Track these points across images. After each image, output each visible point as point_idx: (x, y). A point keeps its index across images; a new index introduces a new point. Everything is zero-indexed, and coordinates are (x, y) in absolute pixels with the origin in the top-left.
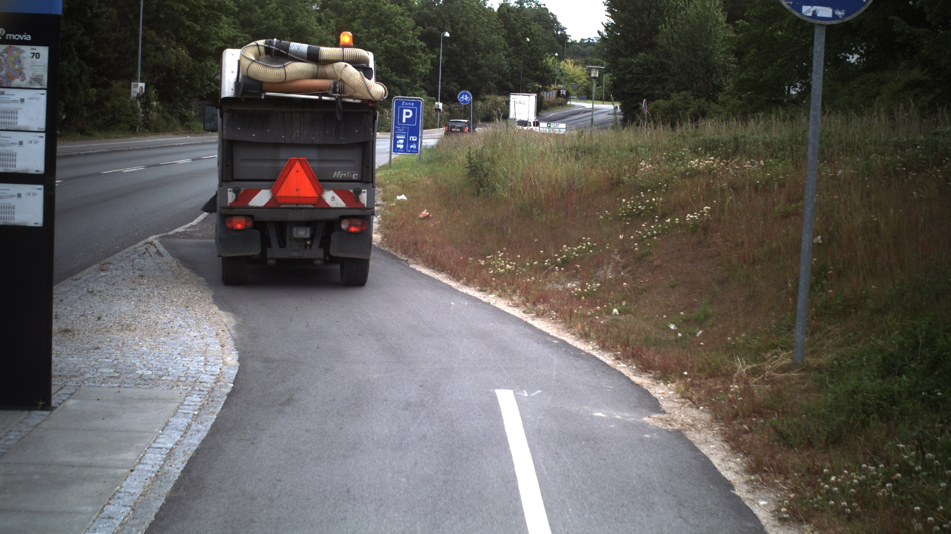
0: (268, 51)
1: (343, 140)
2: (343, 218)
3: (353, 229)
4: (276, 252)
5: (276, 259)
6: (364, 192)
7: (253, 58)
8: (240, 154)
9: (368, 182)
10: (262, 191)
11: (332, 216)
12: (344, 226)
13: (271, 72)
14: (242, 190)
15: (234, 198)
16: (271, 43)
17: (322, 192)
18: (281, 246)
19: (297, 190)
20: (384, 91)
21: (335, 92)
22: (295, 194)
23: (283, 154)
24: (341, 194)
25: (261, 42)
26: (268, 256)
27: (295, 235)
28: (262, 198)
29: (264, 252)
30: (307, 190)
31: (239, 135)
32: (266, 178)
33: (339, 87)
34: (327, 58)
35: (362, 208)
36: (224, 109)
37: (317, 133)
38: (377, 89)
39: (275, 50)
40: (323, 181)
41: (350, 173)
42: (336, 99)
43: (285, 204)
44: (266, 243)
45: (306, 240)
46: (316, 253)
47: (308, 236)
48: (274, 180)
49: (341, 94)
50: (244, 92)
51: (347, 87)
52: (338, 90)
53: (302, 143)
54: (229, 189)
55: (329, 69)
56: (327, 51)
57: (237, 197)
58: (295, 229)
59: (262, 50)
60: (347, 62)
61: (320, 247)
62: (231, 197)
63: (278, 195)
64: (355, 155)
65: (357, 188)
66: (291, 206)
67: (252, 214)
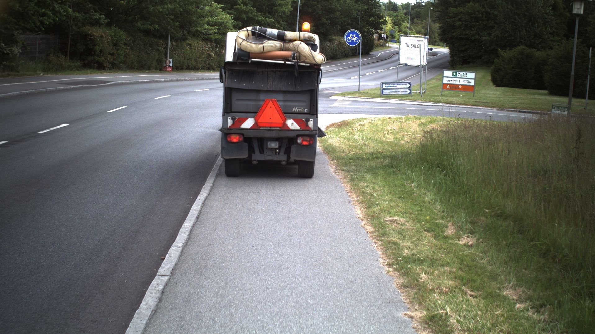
0: (254, 33)
1: (299, 89)
2: (298, 136)
3: (305, 143)
4: (257, 157)
5: (258, 161)
7: (245, 38)
8: (235, 96)
9: (313, 114)
10: (249, 119)
11: (291, 135)
12: (299, 141)
13: (254, 47)
14: (237, 118)
15: (232, 123)
16: (255, 29)
17: (286, 120)
18: (261, 153)
20: (324, 58)
21: (294, 59)
22: (270, 121)
23: (262, 96)
24: (297, 121)
25: (250, 28)
26: (253, 159)
27: (269, 146)
28: (249, 124)
29: (250, 156)
30: (277, 119)
31: (235, 84)
32: (252, 111)
33: (297, 56)
34: (290, 39)
35: (310, 130)
36: (227, 69)
37: (283, 84)
38: (319, 57)
39: (258, 33)
40: (287, 113)
41: (303, 109)
42: (295, 63)
43: (263, 127)
44: (251, 151)
45: (276, 149)
46: (282, 157)
47: (277, 147)
48: (256, 113)
49: (297, 60)
50: (238, 59)
51: (301, 56)
52: (296, 58)
53: (274, 90)
54: (229, 118)
55: (290, 45)
56: (289, 34)
58: (269, 143)
59: (250, 33)
60: (302, 41)
61: (285, 154)
62: (230, 122)
63: (259, 121)
64: (306, 98)
65: (307, 118)
66: (266, 128)
67: (243, 133)
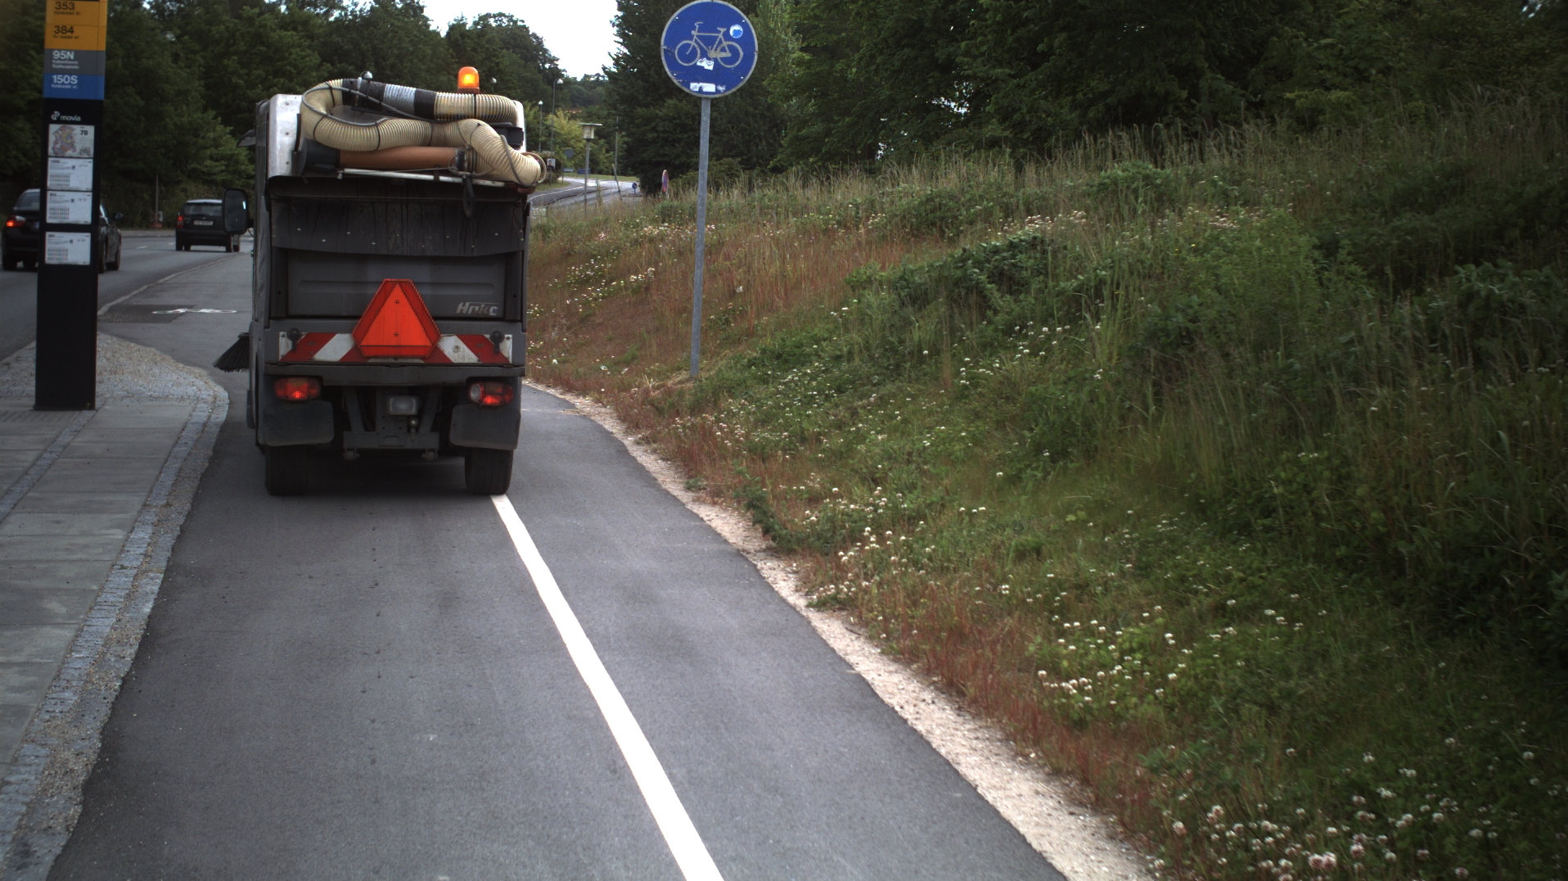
0: (348, 98)
1: (475, 250)
2: (472, 380)
3: (489, 400)
4: (358, 439)
5: (360, 451)
6: (508, 338)
7: (324, 112)
8: (300, 272)
9: (514, 321)
10: (338, 336)
11: (454, 377)
12: (475, 394)
13: (352, 135)
14: (304, 335)
15: (290, 348)
16: (352, 85)
17: (438, 338)
18: (367, 429)
20: (539, 167)
21: (461, 168)
22: (393, 342)
23: (373, 272)
24: (470, 341)
25: (336, 83)
26: (346, 445)
27: (391, 410)
28: (336, 348)
29: (338, 439)
30: (413, 334)
31: (298, 240)
32: (344, 314)
33: (468, 160)
34: (448, 112)
35: (504, 364)
36: (272, 196)
37: (430, 237)
38: (528, 163)
39: (360, 96)
40: (440, 320)
41: (486, 306)
42: (464, 180)
43: (376, 357)
44: (342, 423)
45: (409, 418)
46: (428, 440)
47: (414, 411)
48: (358, 317)
49: (471, 172)
50: (307, 168)
51: (480, 160)
52: (466, 165)
53: (404, 254)
54: (281, 333)
55: (450, 130)
56: (446, 99)
57: (294, 345)
58: (391, 400)
59: (338, 96)
60: (483, 119)
61: (433, 430)
62: (284, 345)
63: (363, 343)
64: (493, 275)
65: (496, 332)
66: (385, 361)
67: (319, 375)
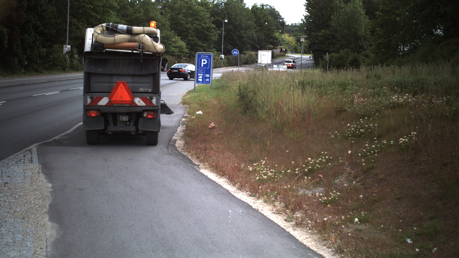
0: (107, 29)
1: (144, 72)
2: (144, 111)
3: (149, 117)
4: (112, 128)
5: (112, 132)
6: (154, 98)
7: (99, 32)
8: (93, 79)
9: (156, 93)
10: (104, 98)
11: (139, 110)
12: (145, 115)
13: (108, 39)
14: (95, 97)
15: (91, 101)
16: (109, 25)
17: (134, 98)
18: (114, 125)
19: (121, 97)
20: (163, 48)
21: (139, 48)
22: (120, 99)
23: (115, 79)
24: (143, 99)
25: (104, 25)
26: (108, 130)
27: (121, 120)
28: (104, 101)
30: (126, 97)
31: (93, 70)
32: (106, 91)
33: (142, 46)
34: (136, 32)
35: (153, 106)
36: (86, 58)
37: (131, 69)
38: (160, 47)
39: (111, 28)
40: (134, 93)
41: (148, 89)
42: (140, 52)
43: (116, 104)
44: (107, 123)
45: (126, 122)
46: (132, 129)
47: (127, 120)
48: (110, 92)
49: (142, 50)
50: (95, 49)
51: (145, 46)
52: (141, 48)
53: (123, 74)
54: (88, 97)
55: (137, 38)
56: (136, 29)
57: (92, 101)
58: (121, 117)
59: (105, 28)
60: (146, 34)
61: (134, 125)
62: (89, 101)
63: (112, 100)
64: (150, 80)
65: (151, 96)
66: (118, 105)
67: (99, 109)
